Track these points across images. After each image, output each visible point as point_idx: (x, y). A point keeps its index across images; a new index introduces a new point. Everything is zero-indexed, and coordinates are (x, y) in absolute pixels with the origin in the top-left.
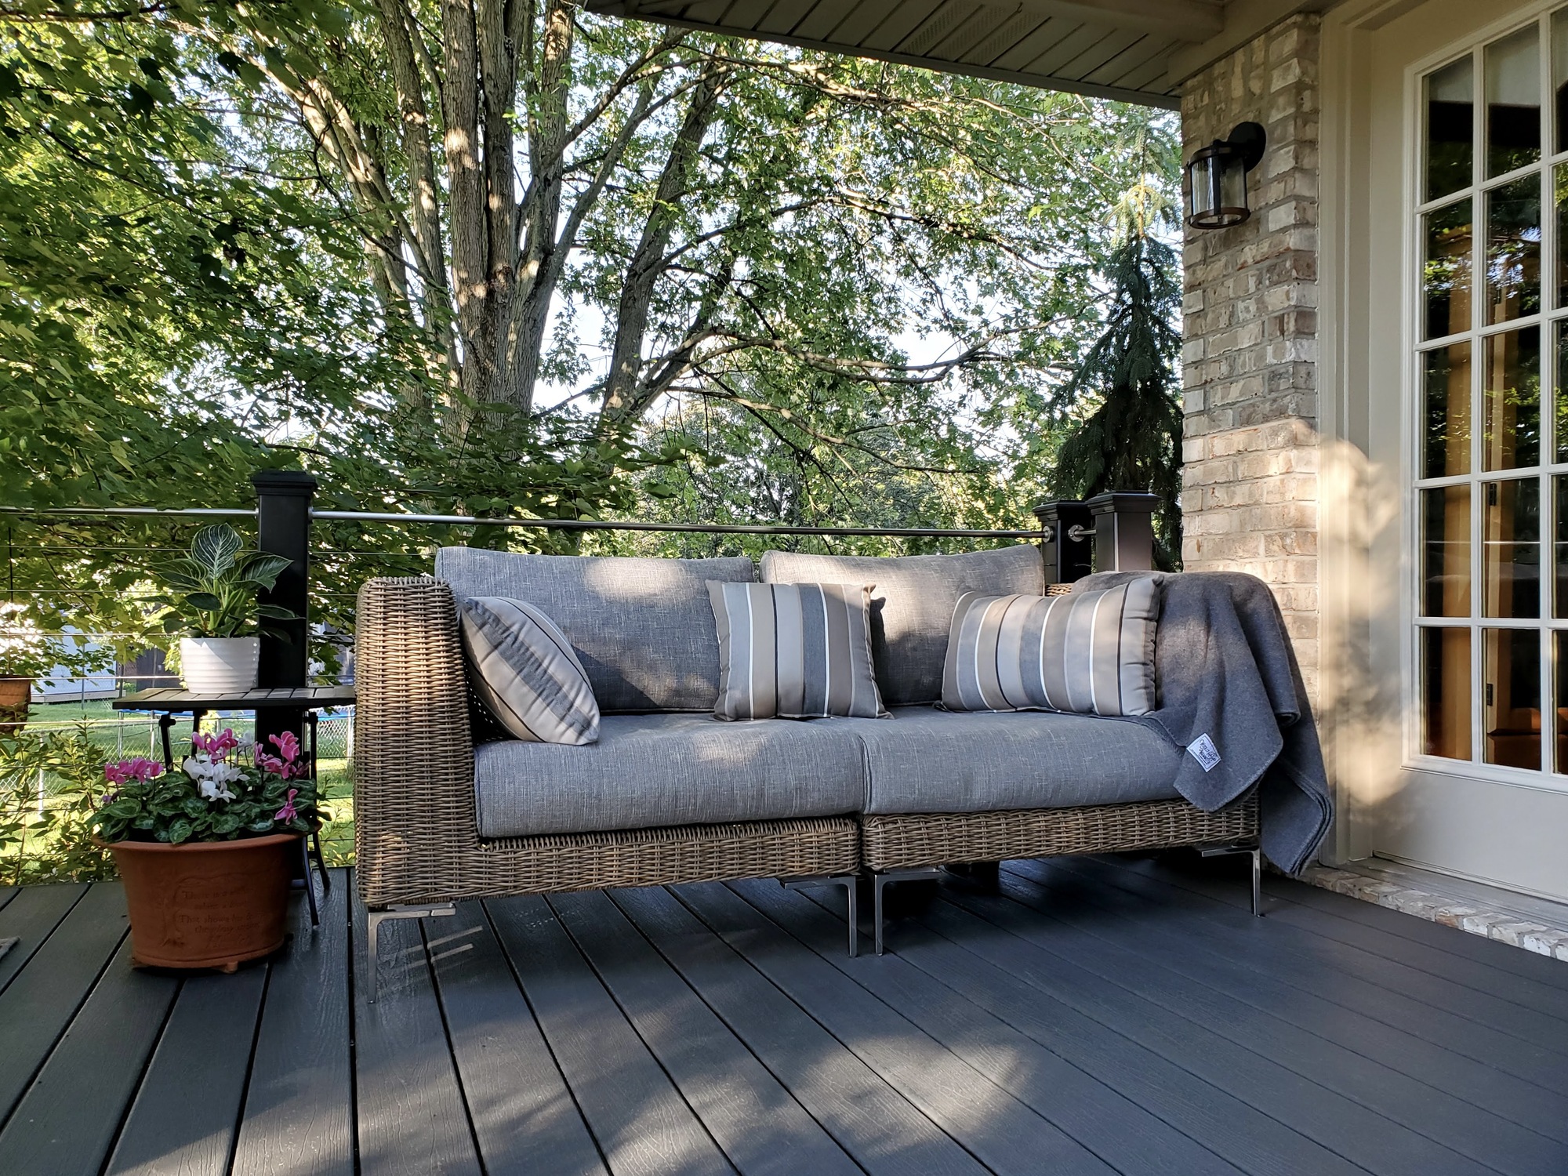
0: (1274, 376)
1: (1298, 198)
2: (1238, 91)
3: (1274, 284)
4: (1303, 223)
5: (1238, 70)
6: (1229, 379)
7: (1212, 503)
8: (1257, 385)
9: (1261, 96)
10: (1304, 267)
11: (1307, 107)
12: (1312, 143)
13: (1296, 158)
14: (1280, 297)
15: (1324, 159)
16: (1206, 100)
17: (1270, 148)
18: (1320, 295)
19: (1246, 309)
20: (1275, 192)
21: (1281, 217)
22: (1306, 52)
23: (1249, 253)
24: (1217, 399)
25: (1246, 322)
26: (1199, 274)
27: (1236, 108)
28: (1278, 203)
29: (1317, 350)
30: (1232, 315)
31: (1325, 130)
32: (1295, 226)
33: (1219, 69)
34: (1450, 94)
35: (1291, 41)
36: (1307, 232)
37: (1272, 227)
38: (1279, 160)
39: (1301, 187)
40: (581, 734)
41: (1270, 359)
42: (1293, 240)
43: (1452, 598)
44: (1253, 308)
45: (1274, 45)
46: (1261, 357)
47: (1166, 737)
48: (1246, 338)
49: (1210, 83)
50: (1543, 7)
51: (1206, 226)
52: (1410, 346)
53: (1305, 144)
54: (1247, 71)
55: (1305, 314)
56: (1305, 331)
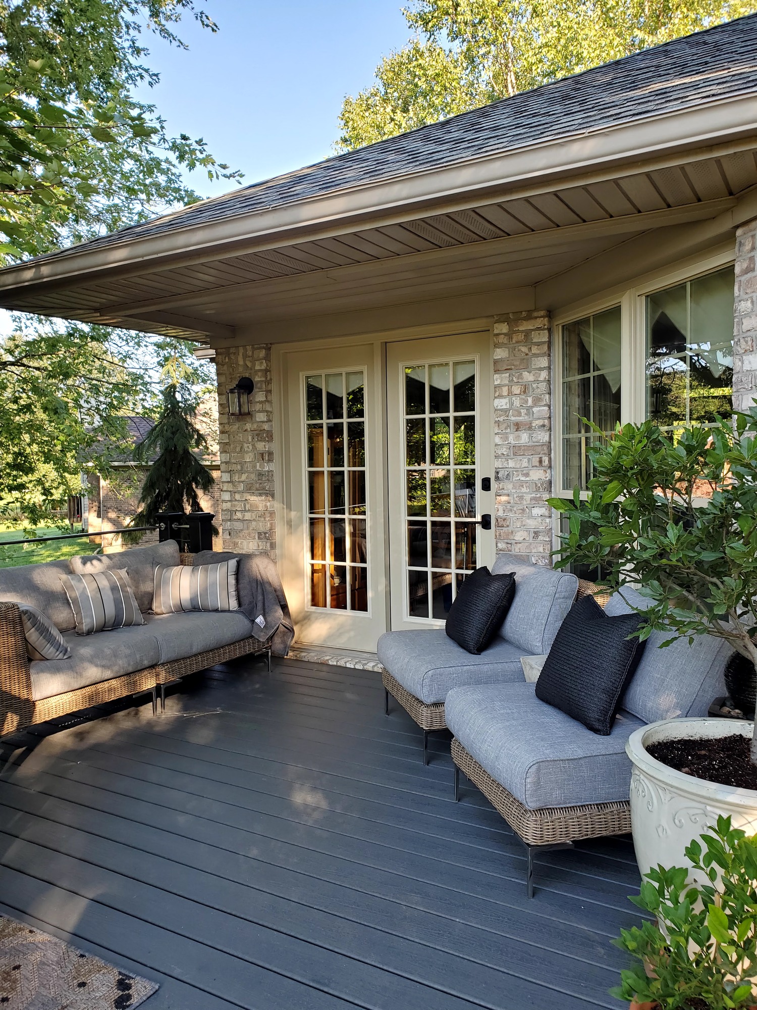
0: (260, 474)
1: (267, 412)
2: (241, 362)
3: (258, 440)
4: (269, 421)
5: (241, 354)
6: (241, 472)
7: (235, 517)
8: (253, 476)
9: (251, 369)
10: (269, 437)
11: (268, 378)
12: (270, 391)
13: (266, 397)
14: (261, 446)
15: (274, 397)
16: (227, 360)
17: (255, 390)
18: (275, 446)
19: (247, 447)
20: (258, 407)
21: (261, 417)
22: (267, 358)
23: (248, 426)
24: (236, 478)
25: (247, 452)
26: (226, 428)
27: (241, 369)
28: (259, 411)
29: (274, 467)
30: (241, 448)
31: (274, 387)
32: (267, 422)
33: (232, 350)
34: (315, 382)
35: (263, 353)
36: (270, 423)
37: (258, 420)
38: (259, 396)
39: (268, 407)
40: (64, 654)
41: (258, 468)
42: (266, 427)
43: (320, 554)
44: (251, 447)
45: (256, 352)
46: (255, 467)
47: (247, 617)
48: (248, 458)
49: (228, 354)
50: (344, 370)
51: (233, 414)
52: (305, 469)
53: (269, 392)
54: (245, 357)
55: (270, 454)
56: (270, 460)
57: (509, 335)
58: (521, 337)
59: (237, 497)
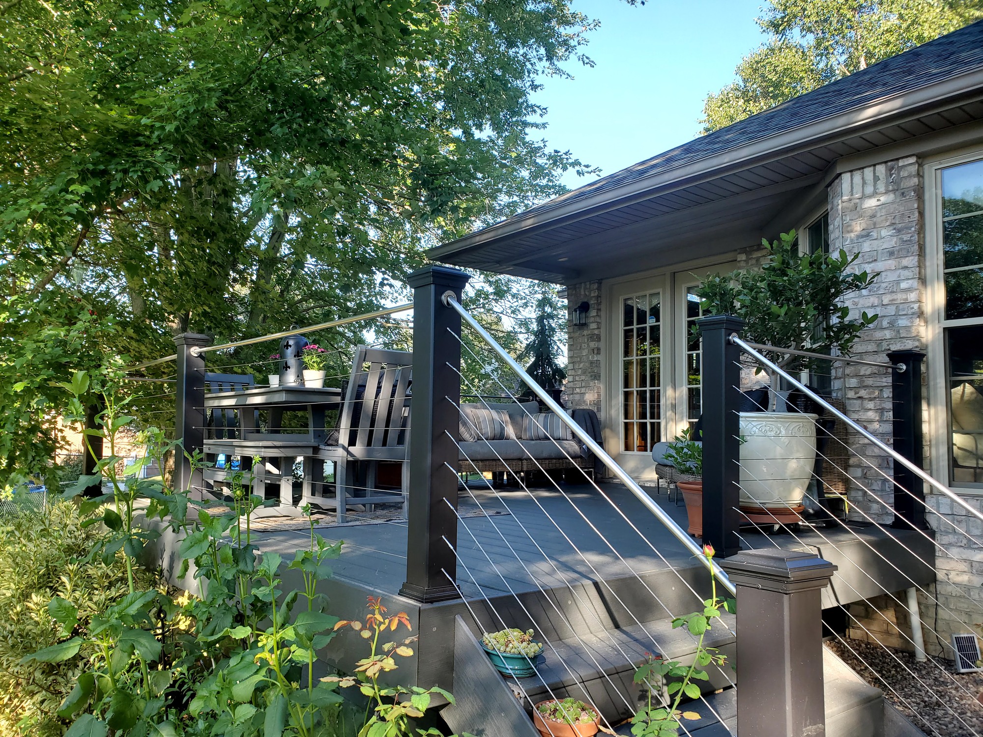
0: (592, 363)
1: (597, 322)
2: (583, 293)
3: (591, 341)
4: (598, 328)
5: (583, 288)
6: (580, 362)
8: (587, 364)
9: (588, 296)
10: (599, 338)
11: (599, 301)
13: (597, 313)
14: (593, 345)
15: (603, 313)
16: (573, 292)
17: (591, 309)
18: (602, 345)
19: (584, 346)
20: (592, 319)
21: (593, 326)
22: (599, 289)
23: (585, 333)
24: (577, 367)
25: (584, 349)
26: (573, 335)
27: (582, 297)
28: (592, 322)
29: (601, 358)
31: (603, 307)
32: (596, 328)
33: (579, 287)
34: (629, 302)
35: (596, 286)
36: (599, 330)
37: (591, 328)
38: (593, 313)
39: (598, 320)
41: (591, 359)
42: (596, 332)
43: (630, 415)
44: (586, 346)
45: (592, 285)
46: (589, 358)
47: (577, 444)
48: (585, 353)
49: (575, 289)
50: (648, 293)
51: (576, 325)
52: (621, 358)
53: (599, 310)
54: (585, 289)
55: (599, 349)
56: (598, 353)
57: (746, 261)
58: (754, 261)
59: (577, 378)
